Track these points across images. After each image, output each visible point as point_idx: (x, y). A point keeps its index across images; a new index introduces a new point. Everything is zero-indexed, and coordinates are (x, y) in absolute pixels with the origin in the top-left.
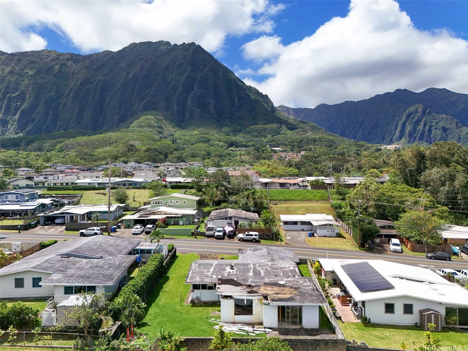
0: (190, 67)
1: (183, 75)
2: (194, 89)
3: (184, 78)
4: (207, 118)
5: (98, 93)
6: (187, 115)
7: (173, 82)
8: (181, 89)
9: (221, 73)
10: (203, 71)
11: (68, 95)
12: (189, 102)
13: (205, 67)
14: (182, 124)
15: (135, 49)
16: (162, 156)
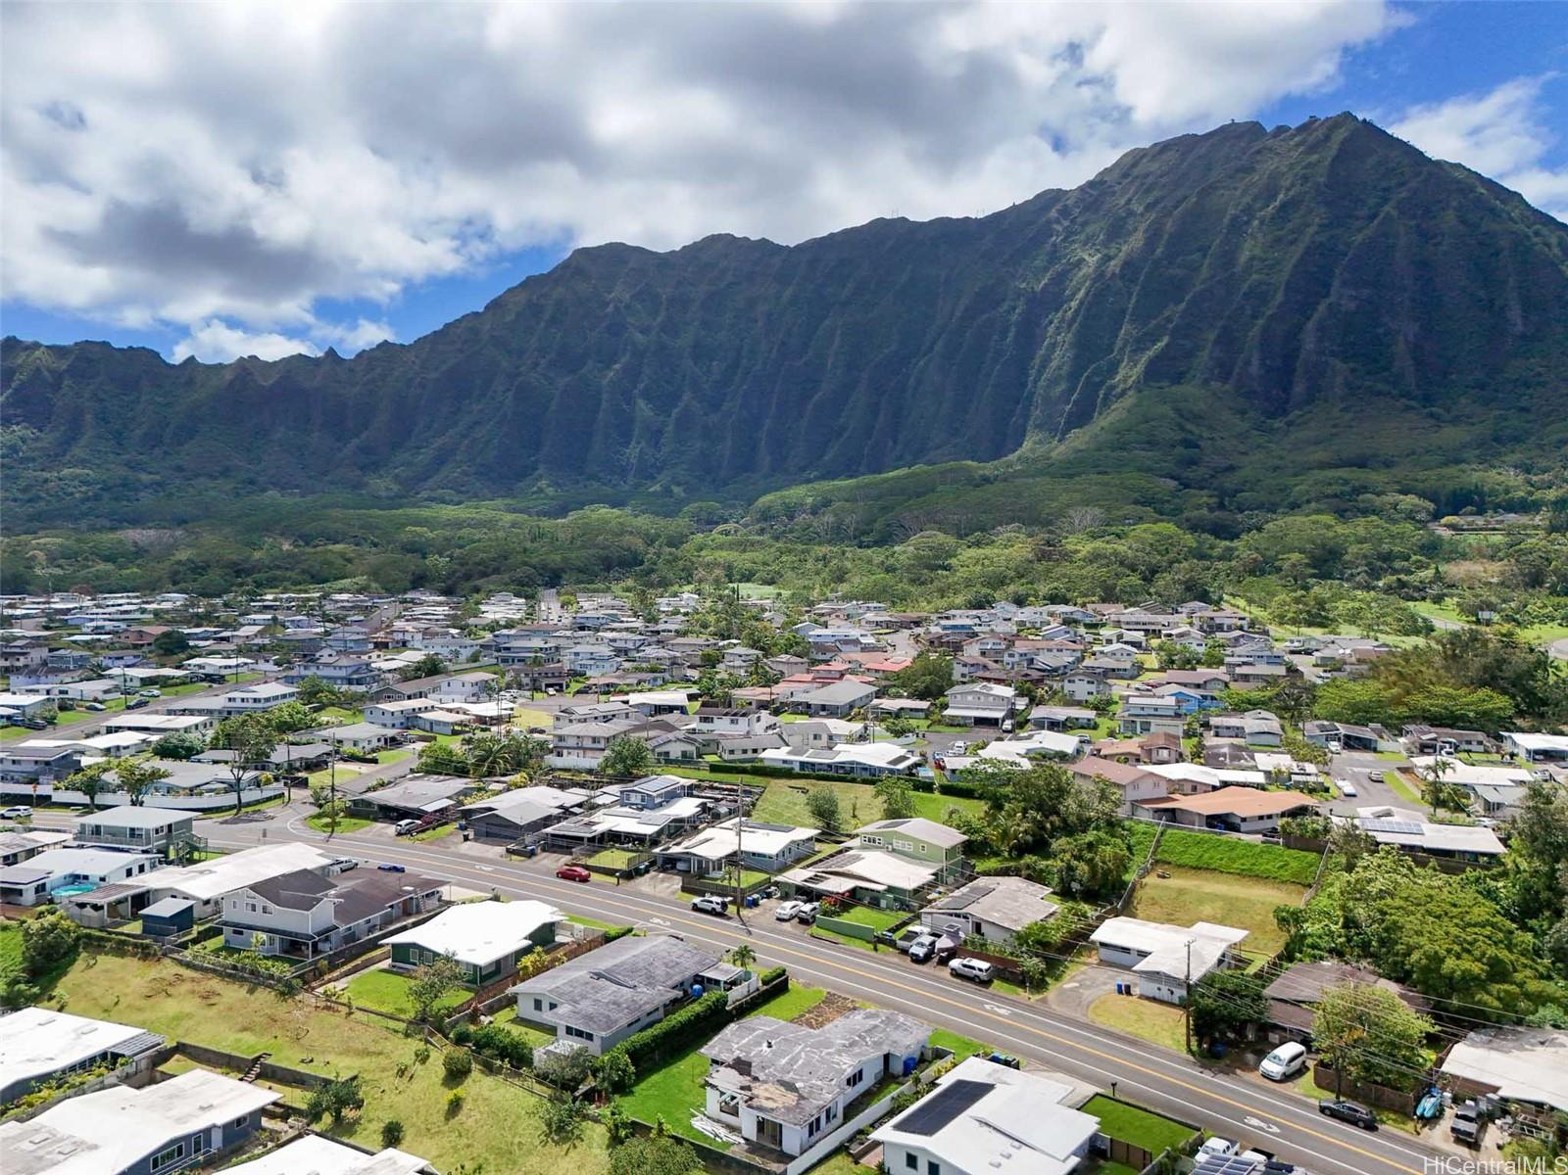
0: (1323, 210)
1: (1292, 243)
2: (1333, 290)
3: (1296, 252)
4: (1379, 393)
5: (1011, 335)
6: (1299, 388)
7: (1255, 277)
8: (1280, 297)
9: (1450, 217)
10: (1374, 216)
11: (931, 348)
12: (1309, 342)
13: (1386, 200)
14: (1277, 424)
15: (1136, 171)
16: (1135, 580)
